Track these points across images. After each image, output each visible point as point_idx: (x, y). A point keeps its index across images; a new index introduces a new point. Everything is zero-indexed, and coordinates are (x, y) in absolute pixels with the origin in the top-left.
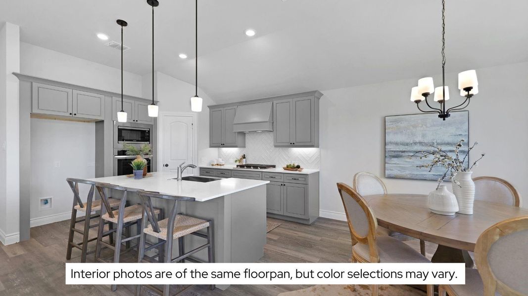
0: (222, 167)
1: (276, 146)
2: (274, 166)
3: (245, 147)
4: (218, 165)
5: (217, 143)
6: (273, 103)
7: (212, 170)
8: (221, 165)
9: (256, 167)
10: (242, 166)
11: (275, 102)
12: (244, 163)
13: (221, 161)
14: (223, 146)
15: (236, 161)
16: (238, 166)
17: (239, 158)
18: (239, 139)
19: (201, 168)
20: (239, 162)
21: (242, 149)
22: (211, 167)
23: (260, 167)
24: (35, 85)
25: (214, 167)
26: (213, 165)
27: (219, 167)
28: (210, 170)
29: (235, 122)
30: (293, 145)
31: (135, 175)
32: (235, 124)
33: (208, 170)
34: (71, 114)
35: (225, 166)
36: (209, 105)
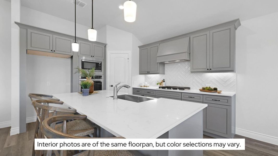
0: (148, 88)
1: (192, 72)
2: (189, 88)
3: (164, 74)
4: (145, 86)
5: (145, 71)
6: (190, 38)
7: (142, 90)
8: (146, 86)
9: (175, 88)
10: (163, 88)
11: (192, 37)
12: (164, 86)
13: (147, 84)
14: (149, 73)
15: (158, 84)
16: (160, 87)
17: (160, 82)
18: (161, 68)
19: (133, 88)
20: (160, 85)
21: (162, 75)
22: (140, 87)
23: (179, 89)
24: (30, 31)
25: (142, 88)
26: (141, 86)
27: (145, 88)
28: (139, 90)
29: (158, 55)
30: (210, 71)
31: (83, 93)
32: (158, 57)
33: (138, 89)
34: (52, 51)
35: (149, 87)
36: (139, 46)
